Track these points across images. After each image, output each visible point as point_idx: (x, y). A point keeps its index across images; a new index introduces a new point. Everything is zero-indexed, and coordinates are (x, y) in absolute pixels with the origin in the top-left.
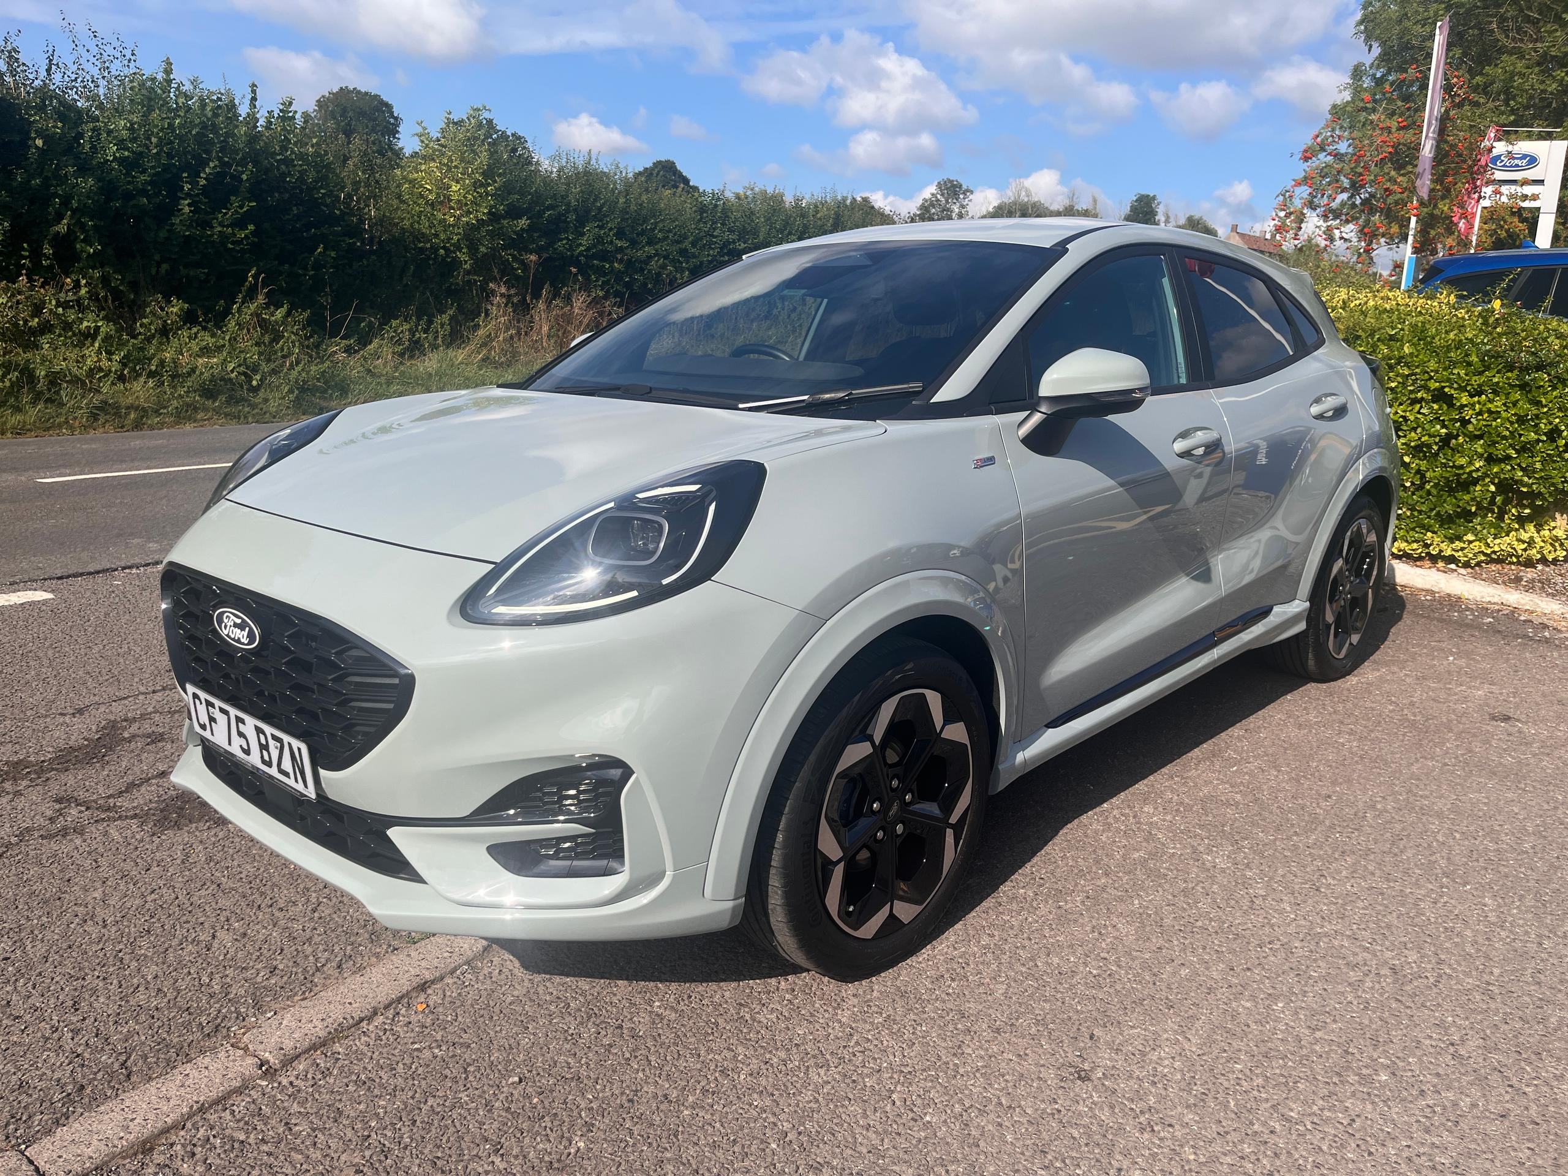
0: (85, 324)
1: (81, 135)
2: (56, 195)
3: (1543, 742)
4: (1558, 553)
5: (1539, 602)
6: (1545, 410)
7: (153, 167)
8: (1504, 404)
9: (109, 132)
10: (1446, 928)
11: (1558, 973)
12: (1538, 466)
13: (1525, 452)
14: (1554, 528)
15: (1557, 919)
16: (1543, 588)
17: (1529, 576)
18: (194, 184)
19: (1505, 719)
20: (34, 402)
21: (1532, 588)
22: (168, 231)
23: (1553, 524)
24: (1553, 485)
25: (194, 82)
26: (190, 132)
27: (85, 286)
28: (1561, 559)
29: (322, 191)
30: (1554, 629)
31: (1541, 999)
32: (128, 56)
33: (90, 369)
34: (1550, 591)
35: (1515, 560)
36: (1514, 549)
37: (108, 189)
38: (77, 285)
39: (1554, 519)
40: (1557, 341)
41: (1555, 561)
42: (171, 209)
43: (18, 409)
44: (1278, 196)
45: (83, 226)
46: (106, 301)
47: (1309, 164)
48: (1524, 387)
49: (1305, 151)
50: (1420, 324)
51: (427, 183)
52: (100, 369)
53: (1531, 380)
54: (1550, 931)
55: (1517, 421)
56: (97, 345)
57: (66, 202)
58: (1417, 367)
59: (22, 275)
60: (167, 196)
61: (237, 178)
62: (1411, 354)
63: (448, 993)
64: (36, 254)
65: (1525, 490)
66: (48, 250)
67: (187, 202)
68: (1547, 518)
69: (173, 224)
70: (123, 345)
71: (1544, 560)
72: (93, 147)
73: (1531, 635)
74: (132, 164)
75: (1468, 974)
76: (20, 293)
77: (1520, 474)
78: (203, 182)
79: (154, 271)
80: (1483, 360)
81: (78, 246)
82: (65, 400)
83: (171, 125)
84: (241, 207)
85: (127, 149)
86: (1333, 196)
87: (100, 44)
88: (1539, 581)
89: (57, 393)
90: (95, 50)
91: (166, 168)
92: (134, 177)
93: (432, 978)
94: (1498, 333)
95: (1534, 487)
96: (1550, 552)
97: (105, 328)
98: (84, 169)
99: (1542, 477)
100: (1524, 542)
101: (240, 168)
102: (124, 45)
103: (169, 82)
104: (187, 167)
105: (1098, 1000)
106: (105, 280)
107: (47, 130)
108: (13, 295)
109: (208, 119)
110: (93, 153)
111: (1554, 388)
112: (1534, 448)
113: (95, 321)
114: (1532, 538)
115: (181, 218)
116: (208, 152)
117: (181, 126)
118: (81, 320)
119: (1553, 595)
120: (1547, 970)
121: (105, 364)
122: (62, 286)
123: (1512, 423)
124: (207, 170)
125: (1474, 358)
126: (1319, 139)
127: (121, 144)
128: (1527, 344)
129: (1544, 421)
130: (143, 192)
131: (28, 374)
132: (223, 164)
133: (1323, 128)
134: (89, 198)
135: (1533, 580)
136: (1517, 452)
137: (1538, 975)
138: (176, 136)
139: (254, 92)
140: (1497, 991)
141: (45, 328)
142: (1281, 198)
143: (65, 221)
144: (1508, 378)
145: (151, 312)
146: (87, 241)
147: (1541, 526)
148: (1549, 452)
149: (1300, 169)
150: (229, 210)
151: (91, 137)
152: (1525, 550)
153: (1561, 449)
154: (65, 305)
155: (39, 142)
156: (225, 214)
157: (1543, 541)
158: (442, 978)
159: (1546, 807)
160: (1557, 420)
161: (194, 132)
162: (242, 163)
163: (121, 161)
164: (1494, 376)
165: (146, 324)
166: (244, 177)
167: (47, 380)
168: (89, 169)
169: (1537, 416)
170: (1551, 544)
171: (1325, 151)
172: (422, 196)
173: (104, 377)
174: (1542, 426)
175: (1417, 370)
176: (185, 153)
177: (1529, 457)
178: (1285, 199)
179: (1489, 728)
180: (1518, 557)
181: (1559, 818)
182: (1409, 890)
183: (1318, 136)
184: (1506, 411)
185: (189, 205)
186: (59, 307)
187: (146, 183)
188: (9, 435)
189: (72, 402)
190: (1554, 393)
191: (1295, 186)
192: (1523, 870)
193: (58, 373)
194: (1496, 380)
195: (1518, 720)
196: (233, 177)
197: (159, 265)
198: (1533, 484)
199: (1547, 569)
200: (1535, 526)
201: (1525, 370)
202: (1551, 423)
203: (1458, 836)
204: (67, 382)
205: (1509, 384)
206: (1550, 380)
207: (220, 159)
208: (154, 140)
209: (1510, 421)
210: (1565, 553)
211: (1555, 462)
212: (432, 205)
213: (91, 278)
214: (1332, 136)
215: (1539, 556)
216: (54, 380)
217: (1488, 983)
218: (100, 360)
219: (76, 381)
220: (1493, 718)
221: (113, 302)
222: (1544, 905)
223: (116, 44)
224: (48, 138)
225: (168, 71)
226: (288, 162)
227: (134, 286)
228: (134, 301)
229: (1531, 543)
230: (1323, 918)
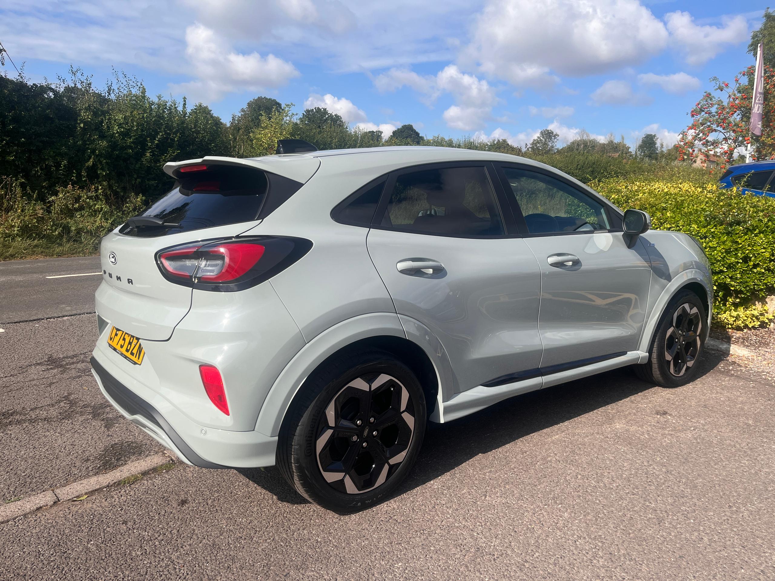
0: (97, 206)
1: (102, 122)
2: (88, 149)
3: (674, 427)
4: (756, 323)
5: (737, 350)
6: (740, 246)
7: (134, 136)
8: (717, 243)
9: (115, 121)
10: (528, 528)
11: (572, 559)
12: (739, 276)
13: (731, 269)
14: (754, 309)
15: (597, 528)
16: (744, 342)
17: (738, 335)
18: (152, 143)
19: (664, 414)
20: (68, 241)
21: (736, 342)
22: (140, 164)
23: (754, 307)
24: (748, 286)
25: (159, 97)
26: (151, 120)
27: (101, 189)
28: (756, 326)
29: (213, 145)
30: (738, 365)
31: (549, 573)
32: (139, 85)
33: (97, 227)
34: (747, 344)
35: (730, 326)
36: (728, 320)
37: (114, 146)
38: (97, 190)
39: (755, 305)
40: (752, 209)
41: (754, 327)
42: (143, 154)
43: (60, 245)
44: (679, 135)
45: (101, 163)
46: (111, 196)
47: (694, 118)
48: (728, 233)
49: (692, 112)
50: (680, 201)
51: (264, 140)
52: (102, 227)
53: (732, 230)
54: (587, 535)
55: (726, 252)
56: (100, 216)
57: (93, 152)
58: (674, 224)
59: (69, 184)
60: (141, 149)
61: (173, 140)
62: (671, 217)
63: (4, 529)
64: (79, 176)
65: (733, 289)
66: (84, 173)
67: (149, 151)
68: (750, 304)
69: (143, 161)
70: (113, 216)
71: (746, 326)
72: (108, 127)
73: (720, 368)
74: (125, 134)
75: (518, 555)
76: (68, 193)
77: (729, 280)
78: (156, 142)
79: (133, 182)
80: (706, 220)
81: (99, 172)
82: (83, 240)
83: (143, 116)
84: (174, 153)
85: (122, 127)
86: (707, 134)
87: (127, 80)
88: (742, 338)
89: (80, 237)
90: (125, 83)
91: (141, 136)
92: (126, 140)
93: (2, 521)
94: (721, 205)
95: (738, 287)
96: (750, 322)
97: (106, 208)
98: (102, 137)
99: (741, 282)
100: (733, 317)
101: (175, 136)
102: (137, 81)
103: (144, 97)
104: (150, 135)
105: (307, 555)
106: (110, 187)
107: (85, 119)
108: (65, 194)
109: (161, 114)
110: (108, 130)
111: (746, 234)
112: (736, 266)
113: (101, 205)
114: (738, 315)
115: (146, 158)
116: (160, 128)
117: (147, 117)
118: (95, 205)
119: (748, 346)
120: (567, 556)
121: (104, 224)
122: (90, 190)
123: (722, 253)
124: (159, 137)
125: (702, 219)
126: (700, 106)
127: (120, 126)
128: (735, 211)
129: (740, 252)
130: (130, 147)
131: (66, 229)
132: (166, 133)
133: (702, 100)
134: (104, 150)
135: (739, 338)
136: (727, 269)
137: (560, 559)
138: (145, 122)
139: (185, 101)
140: (527, 566)
141: (81, 208)
142: (681, 135)
143: (91, 160)
144: (720, 229)
145: (129, 201)
146: (102, 169)
147: (747, 308)
148: (744, 269)
149: (690, 121)
150: (168, 154)
151: (107, 122)
152: (735, 321)
153: (751, 267)
154: (90, 198)
155: (82, 125)
156: (166, 156)
157: (746, 316)
158: (8, 521)
159: (646, 464)
160: (747, 251)
161: (153, 120)
162: (175, 133)
163: (121, 133)
164: (712, 228)
165: (128, 206)
166: (176, 139)
167: (76, 232)
168: (106, 137)
169: (736, 249)
170: (751, 318)
171: (703, 111)
172: (261, 145)
173: (104, 230)
174: (739, 254)
175: (673, 225)
176: (149, 129)
177: (733, 271)
178: (683, 136)
179: (650, 418)
180: (731, 325)
181: (648, 471)
182: (526, 505)
183: (699, 104)
184: (719, 246)
185: (150, 152)
186: (88, 198)
187: (132, 143)
188: (55, 256)
189: (86, 242)
190: (746, 237)
191: (688, 129)
192: (600, 499)
193: (81, 228)
194: (712, 230)
195: (670, 415)
196: (171, 139)
197: (136, 179)
198: (737, 286)
199: (749, 332)
200: (744, 308)
201: (731, 225)
202: (744, 253)
203: (579, 477)
204: (84, 232)
205: (721, 233)
206: (743, 230)
207: (165, 131)
208: (135, 123)
209: (721, 252)
210: (759, 323)
211: (748, 274)
212: (266, 149)
213: (103, 186)
214: (708, 104)
215: (743, 325)
216: (79, 231)
217: (526, 561)
218: (101, 223)
219: (89, 232)
220: (657, 413)
221: (113, 196)
222: (596, 520)
223: (134, 80)
224: (85, 123)
225: (144, 92)
226: (198, 132)
227: (124, 189)
228: (123, 196)
229: (737, 318)
230: (464, 518)
